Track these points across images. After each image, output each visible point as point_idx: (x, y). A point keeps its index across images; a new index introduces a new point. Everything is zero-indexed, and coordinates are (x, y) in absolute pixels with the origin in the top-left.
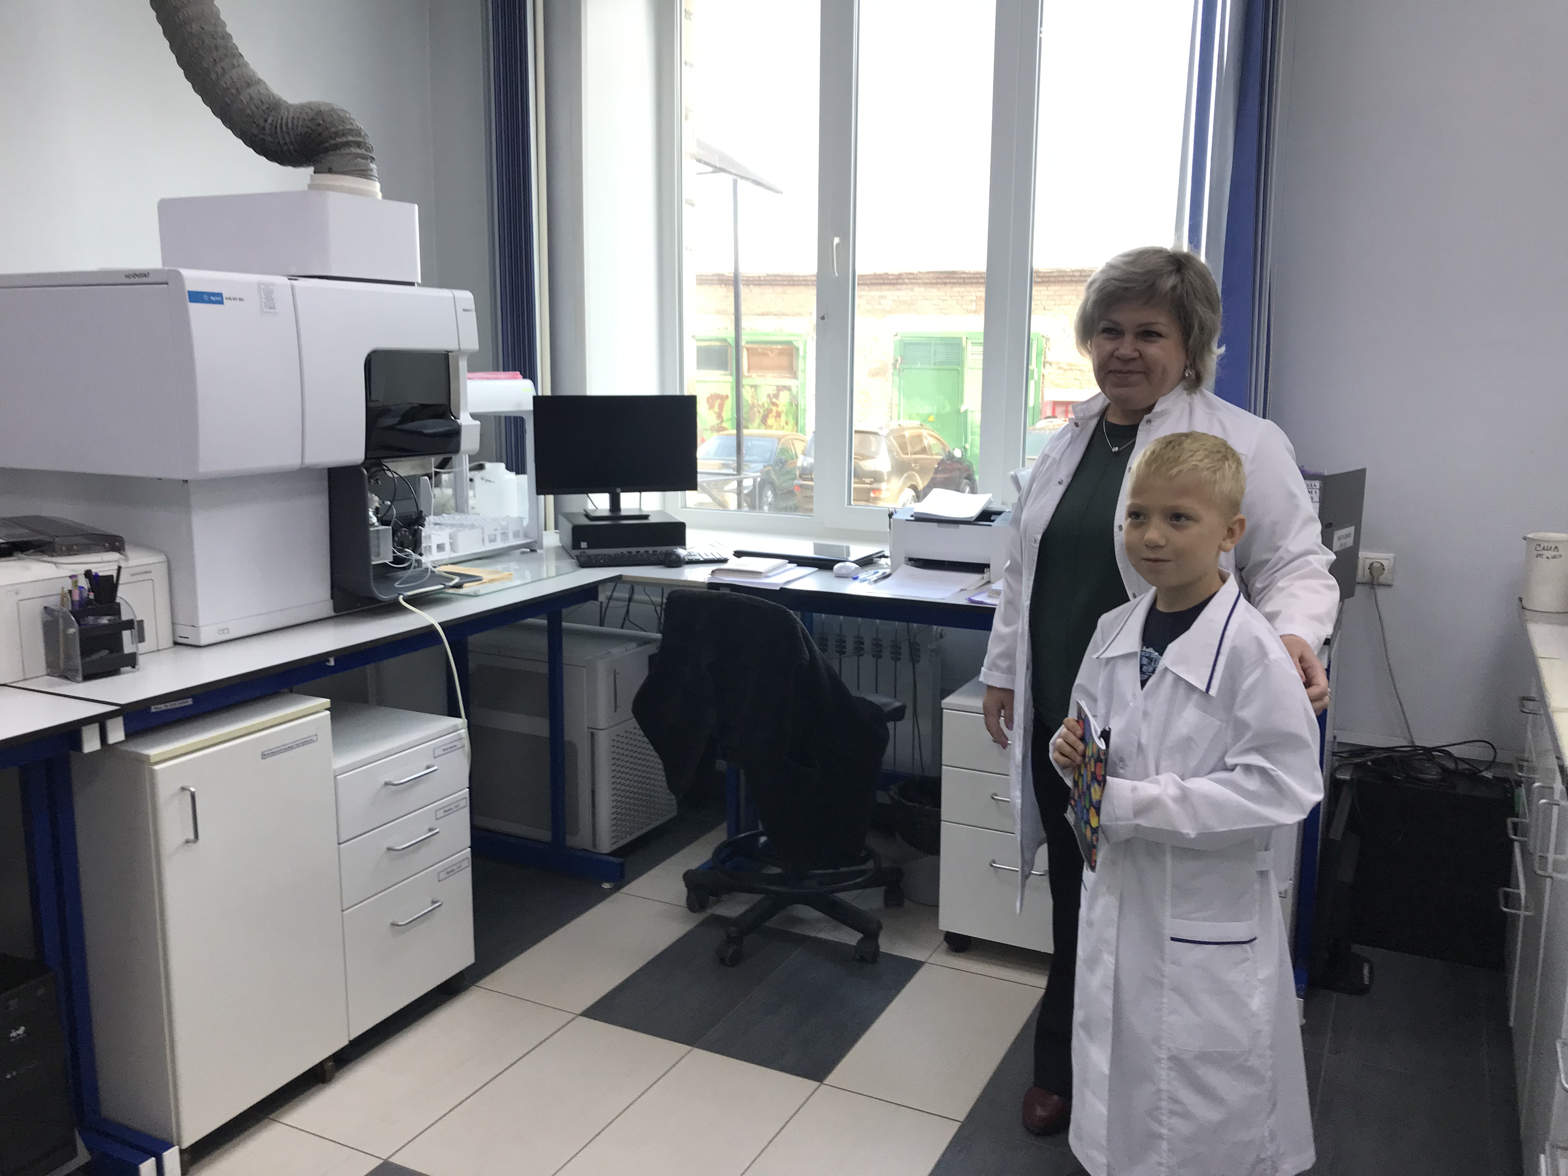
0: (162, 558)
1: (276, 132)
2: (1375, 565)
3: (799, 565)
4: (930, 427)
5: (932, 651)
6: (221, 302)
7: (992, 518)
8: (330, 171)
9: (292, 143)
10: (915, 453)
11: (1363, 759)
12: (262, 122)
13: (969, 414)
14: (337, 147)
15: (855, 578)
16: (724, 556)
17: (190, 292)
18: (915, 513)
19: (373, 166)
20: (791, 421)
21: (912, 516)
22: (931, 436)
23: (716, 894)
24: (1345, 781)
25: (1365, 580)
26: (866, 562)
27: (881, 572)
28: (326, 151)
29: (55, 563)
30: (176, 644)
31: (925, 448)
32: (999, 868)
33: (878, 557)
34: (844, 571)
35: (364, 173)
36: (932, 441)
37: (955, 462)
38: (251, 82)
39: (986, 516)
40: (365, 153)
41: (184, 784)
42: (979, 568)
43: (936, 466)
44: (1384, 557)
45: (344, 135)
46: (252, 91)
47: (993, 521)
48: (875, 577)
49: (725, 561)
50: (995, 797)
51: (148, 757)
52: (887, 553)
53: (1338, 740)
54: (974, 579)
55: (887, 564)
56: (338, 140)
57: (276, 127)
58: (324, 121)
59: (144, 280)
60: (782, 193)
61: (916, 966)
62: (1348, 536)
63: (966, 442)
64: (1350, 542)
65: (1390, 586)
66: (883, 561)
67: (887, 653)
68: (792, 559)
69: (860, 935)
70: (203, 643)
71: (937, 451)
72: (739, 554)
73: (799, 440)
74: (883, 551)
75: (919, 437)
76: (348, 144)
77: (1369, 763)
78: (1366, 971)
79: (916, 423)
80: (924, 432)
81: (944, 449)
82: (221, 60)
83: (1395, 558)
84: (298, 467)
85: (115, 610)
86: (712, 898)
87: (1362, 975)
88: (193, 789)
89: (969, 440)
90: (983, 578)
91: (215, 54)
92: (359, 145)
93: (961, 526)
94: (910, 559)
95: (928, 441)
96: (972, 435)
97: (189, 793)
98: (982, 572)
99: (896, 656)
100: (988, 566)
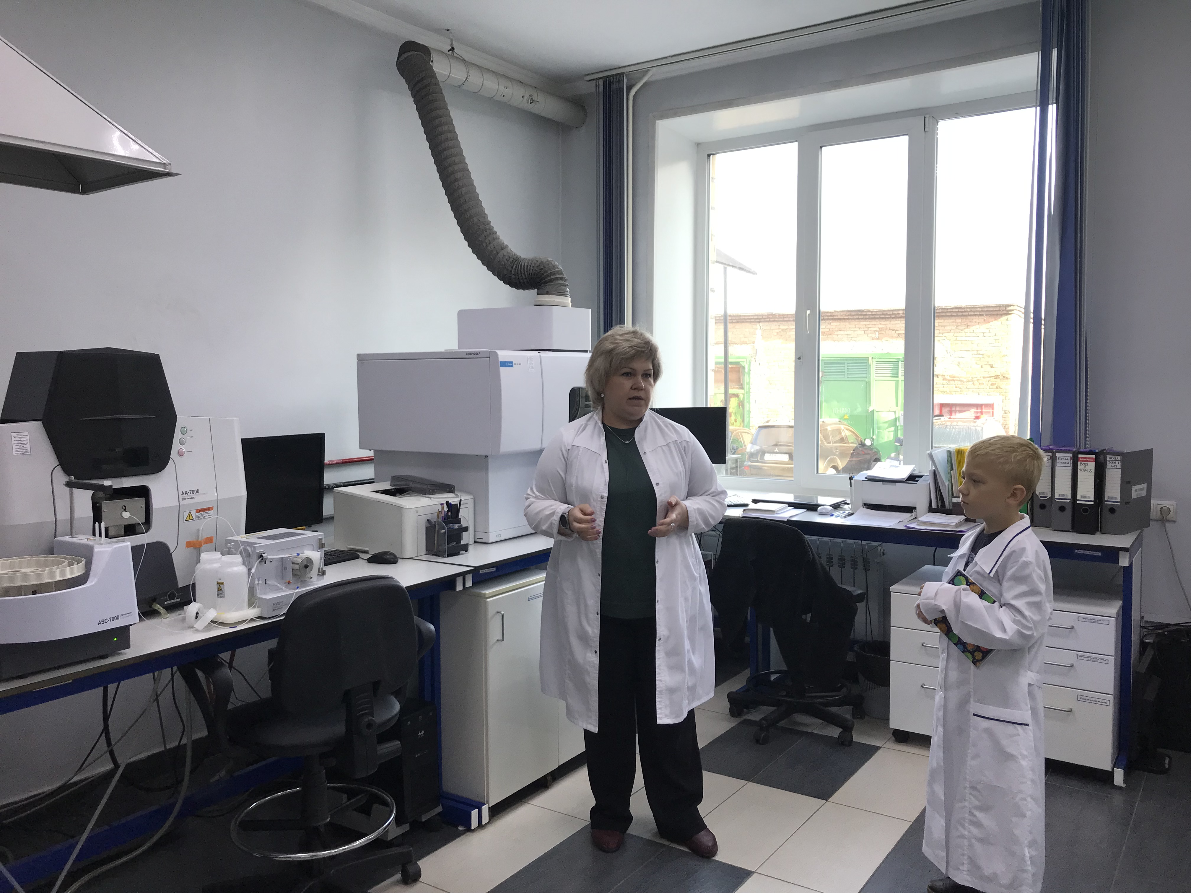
0: (472, 497)
1: (518, 273)
2: (1164, 508)
3: (795, 508)
4: (846, 423)
5: (878, 563)
6: (512, 366)
7: (916, 479)
8: (547, 293)
9: (526, 279)
10: (835, 442)
11: (1162, 631)
12: (510, 268)
13: (875, 413)
14: (551, 281)
15: (832, 515)
16: (745, 502)
17: (500, 362)
18: (868, 476)
19: (568, 289)
20: (739, 420)
21: (866, 478)
22: (847, 429)
23: (747, 708)
24: (1148, 643)
25: (1158, 517)
26: (836, 506)
27: (847, 512)
28: (546, 283)
29: (430, 498)
30: (475, 542)
31: (843, 437)
32: (927, 688)
33: (843, 504)
34: (824, 511)
35: (563, 294)
36: (848, 433)
37: (866, 449)
38: (503, 247)
39: (912, 478)
40: (564, 282)
41: (498, 610)
42: (909, 510)
43: (852, 452)
44: (1170, 504)
45: (554, 274)
46: (504, 252)
47: (917, 481)
48: (844, 514)
49: (747, 505)
50: (924, 645)
51: (485, 594)
52: (848, 501)
53: (1145, 619)
54: (906, 516)
55: (849, 508)
56: (552, 277)
57: (518, 270)
58: (544, 267)
59: (477, 356)
60: (757, 274)
61: (878, 748)
62: (1142, 489)
63: (873, 434)
64: (1144, 493)
65: (1175, 522)
66: (846, 506)
67: (848, 565)
68: (790, 504)
69: (841, 730)
70: (490, 541)
71: (852, 441)
72: (755, 501)
73: (745, 432)
74: (846, 500)
75: (839, 431)
76: (557, 279)
77: (1166, 633)
78: (1167, 761)
79: (837, 420)
80: (842, 427)
81: (857, 440)
82: (488, 236)
83: (1177, 504)
84: (539, 449)
85: (458, 521)
86: (745, 710)
87: (1164, 764)
88: (502, 612)
89: (876, 432)
90: (912, 515)
91: (485, 233)
92: (562, 279)
93: (897, 484)
94: (865, 504)
95: (846, 433)
96: (877, 429)
97: (501, 614)
98: (912, 512)
99: (854, 566)
100: (915, 508)
